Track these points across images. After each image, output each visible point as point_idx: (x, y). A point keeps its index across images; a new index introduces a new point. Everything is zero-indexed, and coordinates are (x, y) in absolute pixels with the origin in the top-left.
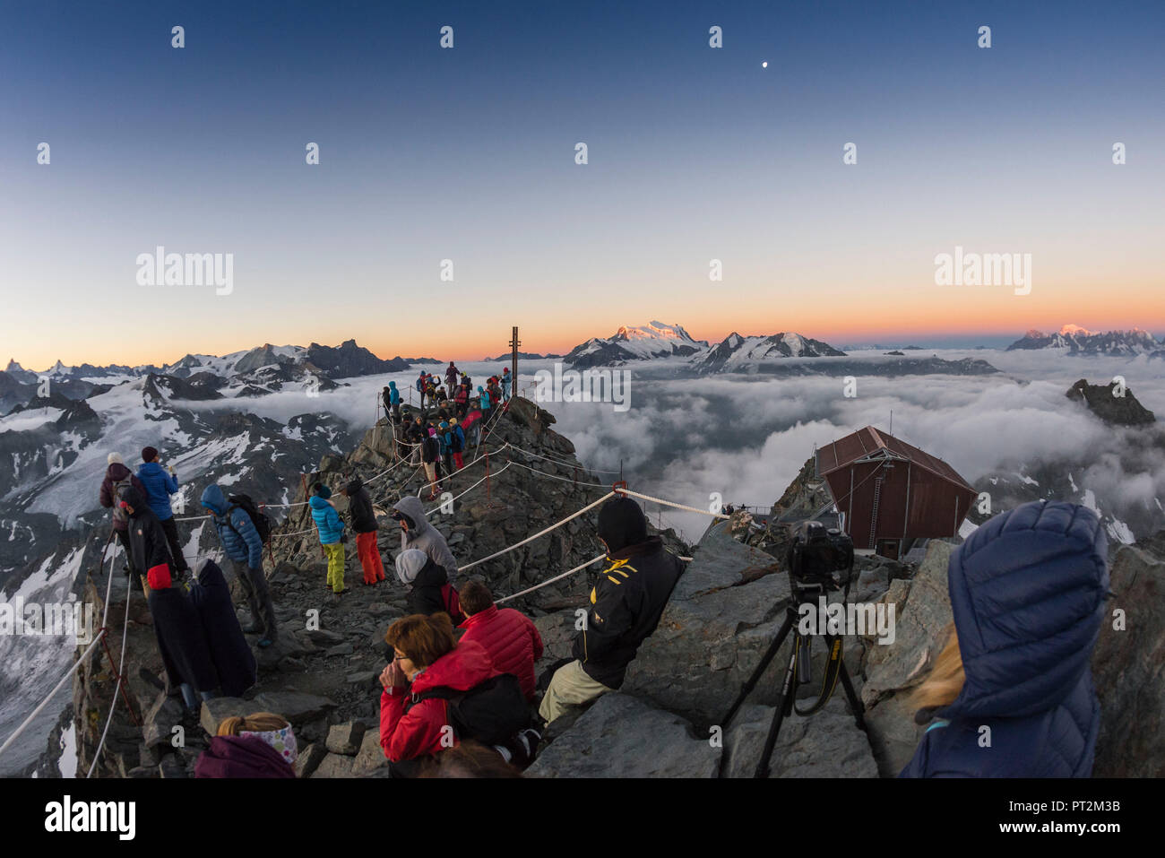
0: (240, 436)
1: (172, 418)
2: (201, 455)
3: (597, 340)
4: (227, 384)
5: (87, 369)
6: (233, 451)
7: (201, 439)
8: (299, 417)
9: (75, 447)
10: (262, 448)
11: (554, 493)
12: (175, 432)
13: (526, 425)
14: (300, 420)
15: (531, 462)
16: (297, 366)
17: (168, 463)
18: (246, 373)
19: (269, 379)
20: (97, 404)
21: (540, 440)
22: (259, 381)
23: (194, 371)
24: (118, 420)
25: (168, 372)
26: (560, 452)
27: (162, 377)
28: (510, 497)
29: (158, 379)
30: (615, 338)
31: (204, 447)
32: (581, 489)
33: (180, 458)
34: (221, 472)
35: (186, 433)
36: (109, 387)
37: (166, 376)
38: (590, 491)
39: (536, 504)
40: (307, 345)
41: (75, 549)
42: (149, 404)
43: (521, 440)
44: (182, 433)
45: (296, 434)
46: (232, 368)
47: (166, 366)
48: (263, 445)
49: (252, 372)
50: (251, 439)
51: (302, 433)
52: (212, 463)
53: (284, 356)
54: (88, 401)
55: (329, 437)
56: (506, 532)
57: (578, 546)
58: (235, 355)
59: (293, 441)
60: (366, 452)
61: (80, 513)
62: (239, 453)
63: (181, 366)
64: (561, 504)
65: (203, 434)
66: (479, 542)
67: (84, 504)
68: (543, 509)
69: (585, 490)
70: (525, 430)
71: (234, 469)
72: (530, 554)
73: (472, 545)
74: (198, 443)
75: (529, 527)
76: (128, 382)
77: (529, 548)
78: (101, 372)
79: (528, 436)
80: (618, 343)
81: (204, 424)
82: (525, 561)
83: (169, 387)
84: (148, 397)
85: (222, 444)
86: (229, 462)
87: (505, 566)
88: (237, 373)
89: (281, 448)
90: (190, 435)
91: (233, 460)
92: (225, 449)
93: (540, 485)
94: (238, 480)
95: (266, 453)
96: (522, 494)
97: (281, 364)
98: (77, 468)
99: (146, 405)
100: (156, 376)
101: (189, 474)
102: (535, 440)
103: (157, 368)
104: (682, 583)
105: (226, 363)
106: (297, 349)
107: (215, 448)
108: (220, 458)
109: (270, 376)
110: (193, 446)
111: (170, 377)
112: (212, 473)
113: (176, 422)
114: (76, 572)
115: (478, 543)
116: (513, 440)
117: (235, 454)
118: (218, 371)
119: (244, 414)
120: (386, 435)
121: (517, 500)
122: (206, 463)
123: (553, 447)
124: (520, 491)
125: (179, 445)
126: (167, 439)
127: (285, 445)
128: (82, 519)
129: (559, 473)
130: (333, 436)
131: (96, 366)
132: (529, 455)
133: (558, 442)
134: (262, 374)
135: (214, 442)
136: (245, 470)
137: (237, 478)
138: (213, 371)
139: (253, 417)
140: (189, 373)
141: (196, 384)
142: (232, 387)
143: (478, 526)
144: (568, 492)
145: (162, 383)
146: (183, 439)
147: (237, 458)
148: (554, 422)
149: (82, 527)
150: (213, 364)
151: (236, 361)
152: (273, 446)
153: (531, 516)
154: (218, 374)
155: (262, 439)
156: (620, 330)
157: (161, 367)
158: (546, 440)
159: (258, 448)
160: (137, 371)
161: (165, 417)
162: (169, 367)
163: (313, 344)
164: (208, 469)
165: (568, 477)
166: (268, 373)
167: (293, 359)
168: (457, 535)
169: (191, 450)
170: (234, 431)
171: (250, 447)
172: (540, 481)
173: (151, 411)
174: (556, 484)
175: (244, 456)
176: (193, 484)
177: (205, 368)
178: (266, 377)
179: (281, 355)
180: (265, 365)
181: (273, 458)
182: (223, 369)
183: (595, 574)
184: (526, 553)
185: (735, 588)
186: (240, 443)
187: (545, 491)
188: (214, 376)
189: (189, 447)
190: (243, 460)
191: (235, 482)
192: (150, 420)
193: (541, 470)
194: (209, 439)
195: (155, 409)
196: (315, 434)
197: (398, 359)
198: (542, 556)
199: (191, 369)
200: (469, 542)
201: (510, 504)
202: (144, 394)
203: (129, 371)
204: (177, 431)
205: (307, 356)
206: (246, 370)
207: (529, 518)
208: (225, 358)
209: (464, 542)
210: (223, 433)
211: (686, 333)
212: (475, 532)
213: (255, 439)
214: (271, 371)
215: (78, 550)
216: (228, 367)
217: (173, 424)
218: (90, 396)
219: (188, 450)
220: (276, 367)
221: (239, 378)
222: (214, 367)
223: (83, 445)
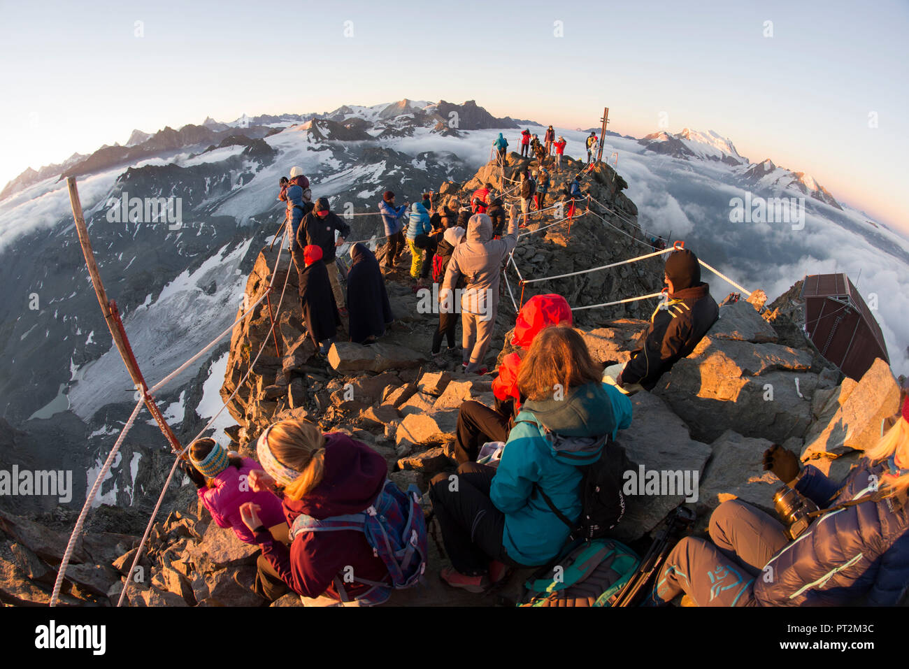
0: (379, 164)
1: (328, 150)
2: (347, 176)
3: (665, 133)
4: (372, 127)
5: (266, 118)
6: (372, 174)
7: (349, 165)
8: (425, 153)
9: (253, 171)
10: (395, 173)
11: (616, 242)
12: (329, 159)
13: (605, 185)
14: (426, 156)
15: (604, 214)
16: (427, 116)
17: (321, 181)
18: (388, 119)
19: (405, 124)
20: (271, 141)
21: (613, 199)
22: (398, 125)
23: (347, 117)
24: (287, 151)
25: (327, 117)
26: (627, 212)
27: (322, 121)
28: (584, 237)
29: (320, 123)
30: (679, 135)
31: (350, 170)
32: (636, 244)
33: (331, 177)
34: (361, 189)
35: (338, 160)
36: (282, 129)
37: (326, 121)
38: (643, 248)
39: (602, 247)
40: (437, 101)
41: (245, 239)
42: (312, 140)
43: (599, 195)
44: (334, 160)
45: (422, 166)
46: (377, 115)
47: (326, 113)
48: (395, 171)
49: (393, 118)
50: (387, 166)
51: (427, 165)
52: (355, 182)
53: (418, 108)
54: (265, 139)
55: (447, 170)
56: (575, 263)
57: (624, 288)
58: (380, 106)
59: (419, 170)
61: (252, 215)
62: (376, 176)
63: (337, 114)
64: (619, 252)
65: (350, 161)
66: (554, 265)
67: (256, 209)
68: (606, 252)
69: (639, 246)
70: (603, 188)
71: (371, 187)
72: (589, 284)
73: (549, 267)
74: (346, 167)
75: (593, 263)
76: (296, 125)
77: (589, 279)
78: (276, 119)
79: (605, 193)
80: (681, 140)
81: (352, 154)
82: (584, 288)
83: (327, 128)
84: (311, 135)
85: (364, 169)
86: (368, 182)
87: (569, 288)
88: (380, 119)
89: (409, 174)
90: (341, 161)
91: (372, 180)
92: (367, 172)
93: (607, 233)
94: (373, 195)
95: (397, 177)
96: (593, 237)
97: (415, 114)
98: (253, 184)
99: (309, 141)
100: (317, 121)
101: (336, 189)
102: (609, 197)
103: (319, 115)
104: (718, 326)
105: (373, 111)
106: (429, 104)
107: (359, 171)
108: (361, 179)
109: (407, 122)
110: (342, 169)
111: (329, 122)
112: (355, 189)
113: (331, 152)
114: (244, 255)
115: (552, 266)
116: (593, 193)
117: (374, 176)
118: (366, 117)
119: (384, 148)
120: (495, 172)
121: (589, 240)
122: (351, 182)
123: (623, 207)
124: (592, 234)
125: (332, 169)
126: (323, 164)
127: (413, 172)
128: (253, 219)
129: (623, 228)
130: (450, 169)
131: (273, 115)
132: (605, 208)
133: (626, 204)
134: (401, 121)
135: (359, 167)
136: (380, 188)
137: (373, 194)
138: (363, 117)
139: (390, 151)
140: (344, 118)
141: (348, 126)
142: (376, 129)
143: (556, 252)
144: (627, 244)
145: (322, 125)
146: (335, 164)
147: (375, 179)
148: (626, 188)
149: (252, 224)
150: (362, 113)
151: (381, 110)
152: (403, 173)
153: (596, 255)
154: (365, 119)
155: (396, 167)
156: (685, 130)
157: (322, 114)
158: (618, 201)
159: (392, 173)
160: (304, 117)
161: (323, 148)
162: (328, 114)
163: (442, 101)
164: (352, 186)
165: (629, 233)
166: (405, 120)
167: (425, 111)
168: (539, 256)
169: (341, 172)
170: (374, 160)
171: (385, 172)
172: (608, 230)
173: (312, 145)
174: (620, 236)
175: (380, 178)
176: (339, 196)
177: (356, 115)
178: (403, 122)
179: (416, 108)
180: (403, 114)
181: (402, 181)
182: (370, 116)
183: (631, 313)
184: (586, 283)
185: (749, 343)
186: (378, 169)
187: (611, 238)
188: (362, 120)
189: (339, 170)
190: (379, 181)
191: (371, 196)
192: (311, 151)
193: (610, 221)
194: (355, 164)
195: (316, 143)
196: (436, 166)
197: (508, 119)
198: (596, 288)
199: (345, 116)
200: (547, 263)
201: (583, 242)
202: (309, 133)
203: (298, 118)
204: (331, 158)
205: (436, 109)
206: (388, 117)
207: (594, 256)
208: (372, 108)
209: (544, 263)
210: (366, 160)
211: (734, 148)
212: (553, 257)
213: (390, 166)
214: (407, 118)
215: (247, 240)
216: (374, 114)
217: (329, 153)
218: (267, 136)
219: (338, 172)
220: (412, 116)
221: (382, 122)
222: (363, 114)
223: (258, 170)
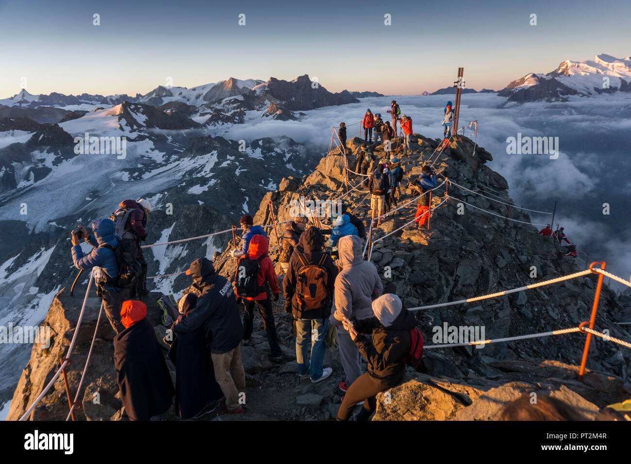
0: (209, 155)
1: (147, 140)
2: (174, 170)
4: (197, 112)
5: (56, 97)
6: (203, 166)
7: (174, 157)
8: (260, 140)
9: (49, 163)
10: (228, 164)
11: (486, 227)
12: (150, 151)
13: (465, 162)
14: (261, 143)
15: (466, 196)
16: (258, 97)
17: (143, 176)
18: (214, 103)
19: (234, 108)
20: (68, 127)
21: (475, 175)
22: (226, 109)
23: (166, 100)
25: (141, 101)
27: (136, 105)
28: (447, 229)
29: (133, 107)
31: (177, 163)
33: (155, 172)
34: (192, 183)
35: (161, 151)
36: (83, 113)
37: (140, 104)
39: (469, 237)
40: (267, 79)
41: (43, 249)
42: (125, 127)
43: (458, 175)
44: (156, 152)
45: (257, 154)
46: (201, 98)
47: (139, 96)
48: (229, 162)
49: (219, 101)
50: (218, 157)
51: (262, 153)
52: (184, 176)
53: (247, 88)
54: (61, 125)
55: (285, 157)
56: (440, 261)
58: (204, 87)
59: (254, 159)
60: (320, 177)
61: (52, 218)
62: (208, 168)
63: (154, 96)
64: (491, 237)
65: (176, 153)
67: (57, 211)
68: (475, 241)
70: (463, 166)
71: (203, 181)
72: (459, 282)
74: (171, 160)
75: (461, 257)
76: (102, 109)
77: (459, 277)
78: (72, 100)
79: (465, 171)
81: (177, 145)
82: (454, 288)
83: (143, 113)
84: (124, 122)
85: (193, 161)
86: (199, 175)
87: (436, 292)
88: (205, 102)
89: (244, 164)
90: (164, 153)
91: (203, 173)
92: (197, 165)
93: (473, 218)
94: (207, 190)
95: (231, 169)
96: (457, 227)
97: (244, 95)
98: (51, 181)
99: (121, 128)
100: (130, 104)
101: (162, 185)
102: (471, 175)
103: (131, 98)
105: (195, 93)
106: (258, 82)
107: (187, 164)
108: (191, 172)
109: (235, 105)
110: (167, 162)
111: (144, 106)
112: (184, 184)
113: (151, 143)
114: (42, 268)
116: (451, 175)
117: (205, 169)
118: (188, 100)
119: (213, 136)
120: (337, 163)
121: (452, 232)
122: (179, 176)
124: (455, 224)
125: (154, 162)
126: (143, 156)
127: (247, 162)
128: (54, 223)
130: (288, 156)
131: (67, 94)
132: (465, 189)
134: (228, 104)
135: (186, 159)
136: (213, 182)
137: (206, 188)
138: (185, 101)
139: (220, 139)
140: (162, 101)
141: (169, 111)
142: (203, 115)
145: (136, 110)
146: (158, 156)
147: (207, 172)
148: (490, 160)
149: (53, 230)
151: (205, 92)
152: (237, 163)
153: (464, 247)
154: (188, 103)
155: (228, 157)
157: (134, 96)
158: (481, 176)
159: (225, 164)
160: (111, 100)
161: (141, 138)
162: (143, 97)
163: (272, 78)
164: (181, 181)
166: (233, 103)
167: (255, 91)
169: (165, 165)
170: (204, 150)
171: (217, 164)
172: (474, 214)
173: (127, 133)
174: (488, 219)
175: (212, 170)
176: (166, 193)
177: (176, 98)
178: (231, 106)
179: (244, 88)
180: (230, 96)
181: (237, 172)
182: (193, 98)
184: (456, 281)
186: (209, 160)
187: (478, 224)
188: (185, 104)
189: (164, 163)
190: (211, 174)
191: (204, 192)
193: (474, 204)
194: (181, 156)
195: (131, 132)
196: (273, 154)
197: (345, 92)
198: (470, 285)
199: (163, 98)
201: (446, 235)
202: (120, 119)
203: (103, 100)
204: (152, 150)
205: (267, 89)
206: (214, 100)
207: (461, 249)
208: (194, 89)
210: (194, 151)
213: (222, 157)
214: (236, 101)
215: (46, 250)
216: (198, 97)
217: (148, 144)
218: (63, 121)
219: (162, 166)
220: (241, 98)
221: (208, 106)
222: (184, 97)
223: (56, 162)
